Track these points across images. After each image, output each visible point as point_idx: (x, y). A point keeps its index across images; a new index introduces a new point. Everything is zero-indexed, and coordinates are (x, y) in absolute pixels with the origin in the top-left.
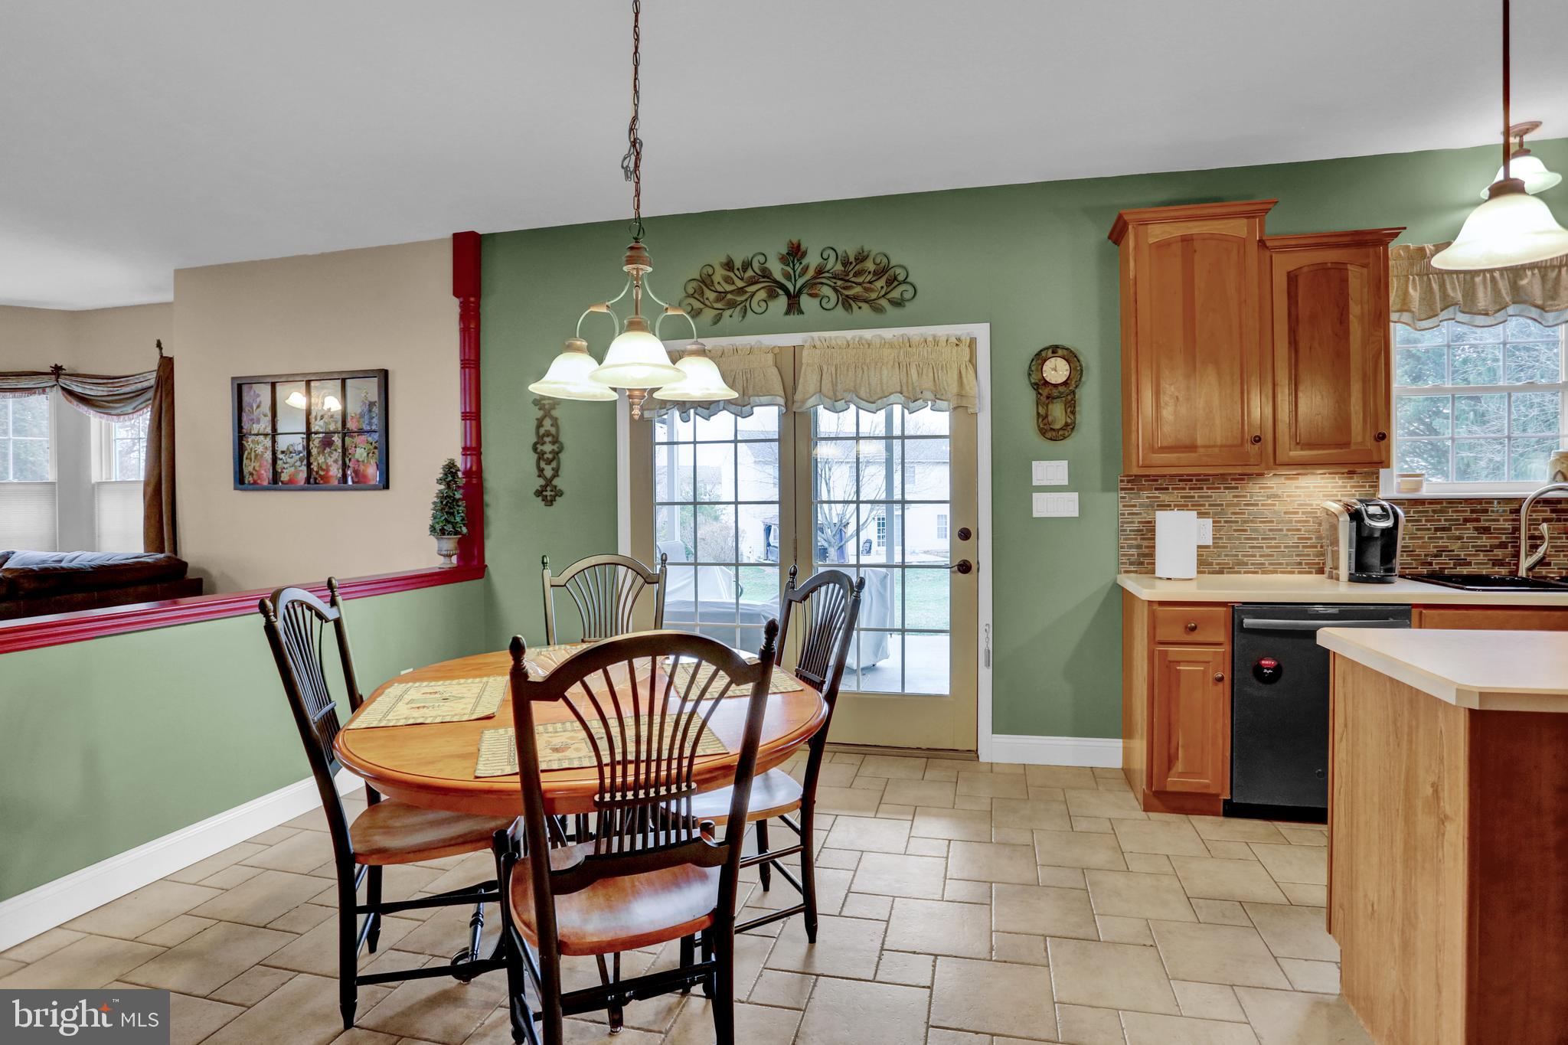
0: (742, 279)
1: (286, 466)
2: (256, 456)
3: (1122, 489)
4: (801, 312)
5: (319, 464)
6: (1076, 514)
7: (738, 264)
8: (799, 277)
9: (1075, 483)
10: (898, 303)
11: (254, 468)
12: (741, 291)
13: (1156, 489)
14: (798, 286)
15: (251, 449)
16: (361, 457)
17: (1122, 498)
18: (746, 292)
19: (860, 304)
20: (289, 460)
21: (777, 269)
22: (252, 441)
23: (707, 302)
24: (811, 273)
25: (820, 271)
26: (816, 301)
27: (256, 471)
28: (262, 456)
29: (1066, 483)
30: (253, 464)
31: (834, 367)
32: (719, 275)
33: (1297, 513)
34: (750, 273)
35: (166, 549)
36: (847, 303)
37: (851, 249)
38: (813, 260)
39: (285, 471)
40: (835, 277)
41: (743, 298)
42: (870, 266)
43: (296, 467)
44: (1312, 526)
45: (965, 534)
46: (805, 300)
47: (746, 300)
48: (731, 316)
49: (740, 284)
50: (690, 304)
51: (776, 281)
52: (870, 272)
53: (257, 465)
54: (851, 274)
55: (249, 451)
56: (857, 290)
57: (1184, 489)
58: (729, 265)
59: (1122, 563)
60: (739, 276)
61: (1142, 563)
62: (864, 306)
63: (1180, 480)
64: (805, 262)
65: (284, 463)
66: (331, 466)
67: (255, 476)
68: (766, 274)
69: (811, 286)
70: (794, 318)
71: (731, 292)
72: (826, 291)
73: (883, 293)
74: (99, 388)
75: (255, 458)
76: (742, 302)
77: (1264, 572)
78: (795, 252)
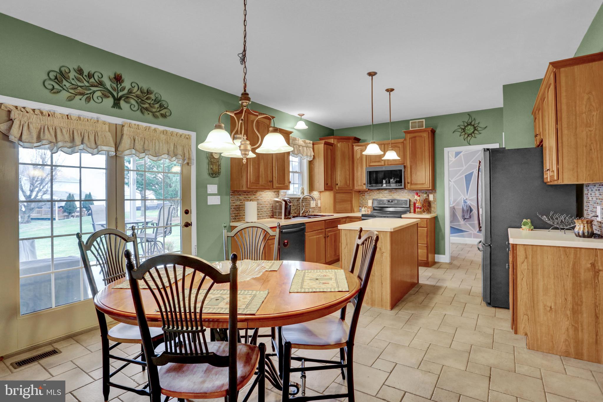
0: (88, 82)
3: (231, 195)
4: (120, 108)
6: (219, 203)
7: (86, 73)
8: (120, 91)
9: (219, 193)
10: (164, 116)
12: (87, 88)
13: (239, 195)
14: (119, 96)
17: (231, 198)
18: (91, 90)
19: (149, 113)
21: (108, 84)
23: (64, 87)
24: (126, 91)
25: (130, 92)
26: (129, 105)
29: (217, 192)
31: (140, 138)
32: (72, 75)
33: (266, 202)
34: (92, 80)
36: (143, 110)
37: (145, 87)
38: (127, 84)
40: (137, 96)
41: (89, 92)
42: (153, 96)
44: (269, 205)
45: (187, 212)
46: (122, 103)
47: (91, 93)
48: (80, 99)
49: (87, 84)
50: (52, 85)
51: (107, 89)
52: (153, 100)
54: (145, 98)
56: (147, 106)
57: (245, 195)
58: (80, 71)
59: (232, 219)
60: (87, 80)
61: (235, 219)
62: (150, 114)
63: (244, 192)
64: (123, 85)
68: (101, 84)
69: (126, 98)
70: (116, 110)
71: (81, 87)
72: (133, 102)
73: (158, 110)
76: (88, 94)
77: (261, 219)
78: (118, 79)
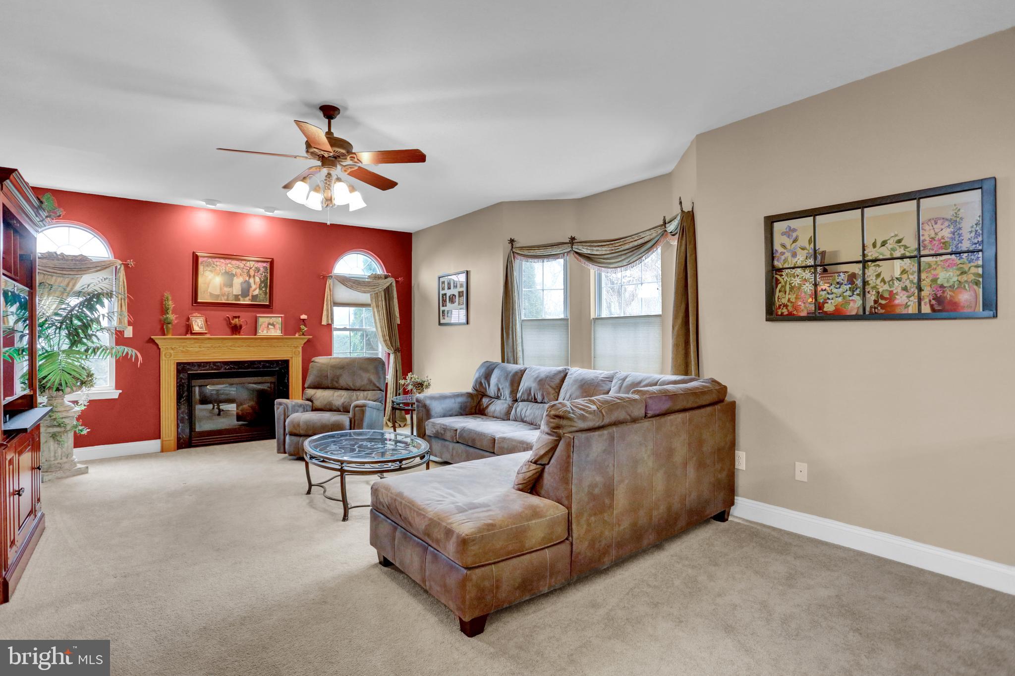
1: (830, 296)
2: (792, 288)
5: (878, 293)
11: (789, 300)
15: (786, 283)
16: (948, 281)
20: (835, 290)
22: (787, 275)
27: (791, 302)
28: (799, 288)
30: (787, 297)
35: (693, 373)
39: (830, 301)
43: (844, 298)
53: (793, 298)
55: (783, 284)
65: (828, 293)
66: (897, 293)
67: (789, 308)
74: (603, 249)
75: (791, 291)
